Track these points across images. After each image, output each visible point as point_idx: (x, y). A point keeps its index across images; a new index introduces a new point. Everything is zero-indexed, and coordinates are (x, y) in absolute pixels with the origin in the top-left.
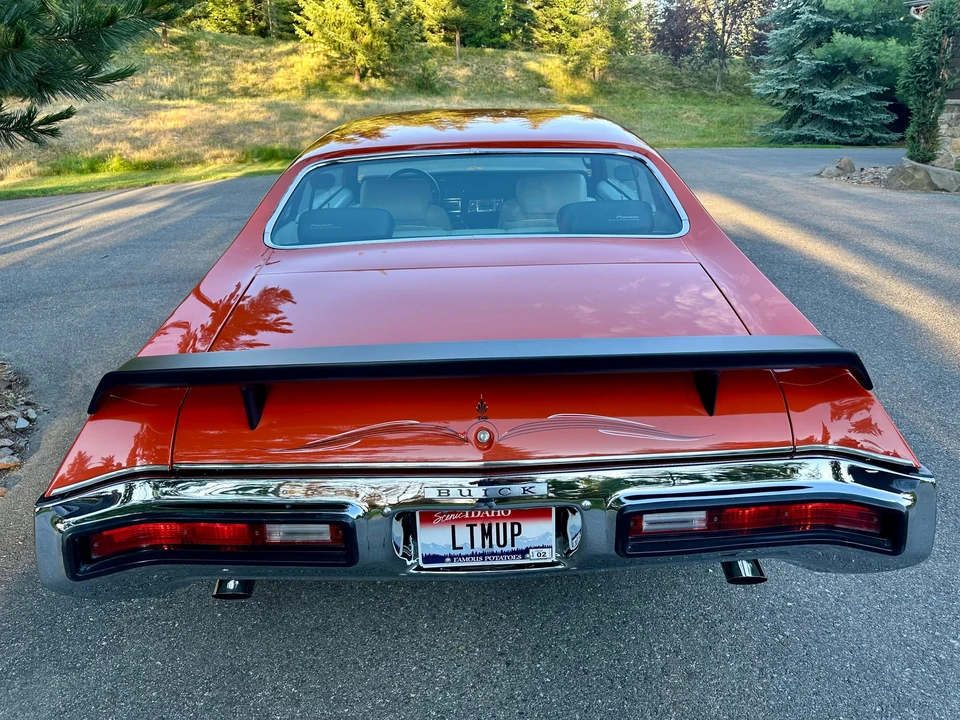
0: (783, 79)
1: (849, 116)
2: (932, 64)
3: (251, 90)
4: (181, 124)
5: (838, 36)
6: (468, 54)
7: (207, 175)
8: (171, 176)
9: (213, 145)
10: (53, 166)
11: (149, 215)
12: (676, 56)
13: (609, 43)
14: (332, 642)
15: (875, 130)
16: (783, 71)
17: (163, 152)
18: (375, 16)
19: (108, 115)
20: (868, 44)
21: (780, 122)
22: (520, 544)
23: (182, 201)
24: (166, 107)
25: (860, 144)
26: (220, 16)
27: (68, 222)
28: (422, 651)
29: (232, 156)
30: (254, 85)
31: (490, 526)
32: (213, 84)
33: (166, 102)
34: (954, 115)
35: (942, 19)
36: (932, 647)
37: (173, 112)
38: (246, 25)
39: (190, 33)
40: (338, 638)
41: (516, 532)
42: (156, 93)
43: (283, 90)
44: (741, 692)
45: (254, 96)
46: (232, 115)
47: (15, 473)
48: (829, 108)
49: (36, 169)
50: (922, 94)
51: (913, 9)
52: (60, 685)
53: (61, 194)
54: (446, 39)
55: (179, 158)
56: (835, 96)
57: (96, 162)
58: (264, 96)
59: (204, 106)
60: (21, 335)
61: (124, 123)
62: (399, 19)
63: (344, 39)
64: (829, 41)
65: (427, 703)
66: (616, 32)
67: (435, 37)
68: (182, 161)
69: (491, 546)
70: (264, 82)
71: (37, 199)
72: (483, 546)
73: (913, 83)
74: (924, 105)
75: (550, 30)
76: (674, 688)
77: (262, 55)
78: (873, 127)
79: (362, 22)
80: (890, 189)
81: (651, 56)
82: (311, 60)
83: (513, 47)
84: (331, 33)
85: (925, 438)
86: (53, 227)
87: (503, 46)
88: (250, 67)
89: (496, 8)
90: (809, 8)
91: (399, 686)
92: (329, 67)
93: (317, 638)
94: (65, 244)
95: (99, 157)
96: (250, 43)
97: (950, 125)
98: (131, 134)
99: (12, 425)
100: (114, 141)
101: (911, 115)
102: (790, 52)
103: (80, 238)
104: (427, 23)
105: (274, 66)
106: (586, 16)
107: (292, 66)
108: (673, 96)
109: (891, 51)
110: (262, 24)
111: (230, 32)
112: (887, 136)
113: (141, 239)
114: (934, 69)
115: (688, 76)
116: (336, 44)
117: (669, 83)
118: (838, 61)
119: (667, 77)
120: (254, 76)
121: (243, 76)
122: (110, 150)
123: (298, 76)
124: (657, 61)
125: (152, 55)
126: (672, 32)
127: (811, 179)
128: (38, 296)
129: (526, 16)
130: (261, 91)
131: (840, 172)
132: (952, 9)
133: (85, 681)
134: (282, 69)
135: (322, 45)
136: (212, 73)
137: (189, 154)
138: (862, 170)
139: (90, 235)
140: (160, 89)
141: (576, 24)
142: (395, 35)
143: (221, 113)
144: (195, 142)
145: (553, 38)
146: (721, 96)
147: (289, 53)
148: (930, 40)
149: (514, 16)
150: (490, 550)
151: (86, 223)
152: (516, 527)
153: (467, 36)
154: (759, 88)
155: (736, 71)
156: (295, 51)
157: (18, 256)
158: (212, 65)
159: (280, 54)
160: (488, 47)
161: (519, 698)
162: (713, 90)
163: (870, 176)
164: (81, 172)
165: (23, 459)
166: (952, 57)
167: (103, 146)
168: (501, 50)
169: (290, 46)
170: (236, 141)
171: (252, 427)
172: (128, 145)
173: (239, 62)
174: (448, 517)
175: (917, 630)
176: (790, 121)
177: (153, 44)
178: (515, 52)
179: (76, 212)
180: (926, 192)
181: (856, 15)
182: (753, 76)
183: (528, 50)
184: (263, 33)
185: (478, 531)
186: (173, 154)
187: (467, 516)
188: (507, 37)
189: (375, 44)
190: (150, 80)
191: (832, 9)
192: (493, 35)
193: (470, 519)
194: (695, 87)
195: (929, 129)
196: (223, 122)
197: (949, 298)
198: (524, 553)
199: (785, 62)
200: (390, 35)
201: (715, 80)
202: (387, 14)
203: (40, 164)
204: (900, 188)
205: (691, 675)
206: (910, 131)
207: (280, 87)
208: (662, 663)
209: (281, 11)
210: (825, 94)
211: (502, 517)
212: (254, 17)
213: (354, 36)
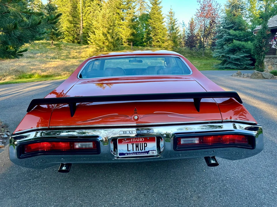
0: (221, 53)
1: (239, 62)
2: (260, 46)
3: (75, 57)
4: (55, 66)
5: (234, 41)
6: (135, 48)
7: (62, 78)
8: (52, 79)
9: (64, 71)
10: (19, 76)
11: (45, 87)
12: (191, 48)
13: (173, 45)
14: (93, 190)
15: (247, 66)
16: (220, 50)
17: (50, 73)
18: (109, 38)
19: (35, 63)
20: (243, 43)
21: (221, 64)
22: (147, 150)
23: (55, 84)
24: (52, 61)
25: (243, 69)
26: (68, 39)
27: (22, 89)
28: (119, 192)
29: (69, 74)
30: (76, 56)
31: (138, 144)
32: (65, 56)
33: (52, 60)
34: (268, 60)
35: (262, 35)
36: (270, 189)
37: (54, 62)
38: (75, 41)
39: (59, 43)
40: (95, 189)
41: (145, 146)
42: (49, 58)
43: (84, 57)
44: (214, 201)
45: (76, 59)
46: (70, 63)
47: (2, 149)
48: (234, 60)
49: (15, 77)
50: (258, 54)
51: (254, 33)
52: (11, 202)
53: (21, 83)
54: (129, 44)
55: (54, 74)
56: (235, 57)
57: (31, 75)
58: (79, 59)
59: (62, 61)
60: (7, 115)
61: (40, 65)
62: (116, 39)
63: (101, 44)
64: (232, 42)
65: (120, 205)
66: (174, 42)
67: (126, 44)
68: (55, 75)
69: (138, 150)
70: (79, 55)
71: (14, 84)
72: (136, 150)
73: (255, 51)
74: (259, 57)
75: (157, 42)
76: (194, 201)
77: (78, 48)
78: (246, 65)
79: (106, 40)
80: (252, 78)
81: (184, 48)
82: (92, 50)
83: (147, 46)
84: (97, 42)
85: (265, 137)
86: (18, 90)
87: (144, 46)
88: (75, 51)
89: (142, 36)
90: (226, 34)
91: (112, 201)
92: (97, 51)
93: (88, 189)
94: (21, 94)
95: (32, 74)
96: (75, 45)
97: (267, 62)
98: (41, 68)
99: (3, 136)
100: (37, 70)
101: (256, 60)
102: (222, 46)
103: (26, 93)
104: (123, 40)
105: (82, 51)
106: (166, 38)
107: (87, 51)
108: (191, 58)
109: (249, 45)
110: (79, 41)
111: (70, 43)
112: (250, 67)
113: (42, 93)
114: (261, 48)
115: (194, 53)
116: (99, 45)
117: (190, 55)
118: (235, 48)
119: (189, 53)
120: (76, 54)
121: (73, 53)
122: (35, 72)
123: (88, 54)
124: (186, 49)
125: (48, 48)
126: (190, 42)
127: (230, 77)
128: (13, 106)
129: (150, 38)
130: (78, 57)
131: (238, 75)
132: (264, 32)
133: (19, 201)
134: (84, 52)
135: (95, 46)
136: (65, 53)
137: (57, 73)
138: (244, 74)
139: (28, 92)
140: (50, 57)
141: (163, 40)
142: (115, 43)
143: (67, 63)
144: (59, 70)
145: (158, 44)
146: (204, 58)
147: (86, 48)
148: (259, 40)
149: (147, 38)
150: (138, 152)
151: (27, 89)
152: (145, 144)
153: (134, 44)
154: (214, 55)
155: (208, 51)
156: (87, 47)
157: (8, 97)
158: (65, 51)
159: (83, 48)
160: (140, 46)
161: (148, 204)
162: (202, 56)
163: (246, 76)
164: (27, 78)
165: (5, 145)
166: (266, 44)
167: (33, 71)
168: (143, 47)
169: (86, 46)
170: (70, 70)
171: (72, 116)
172: (41, 71)
173: (72, 50)
174: (126, 141)
175: (266, 185)
176: (223, 63)
177: (49, 45)
178: (147, 48)
179: (25, 87)
180: (262, 79)
181: (239, 36)
182: (212, 52)
183: (151, 47)
184: (79, 43)
185: (135, 145)
186: (53, 73)
187: (131, 141)
188: (145, 44)
189: (109, 45)
190: (47, 55)
191: (232, 34)
192: (141, 43)
193: (132, 142)
194: (196, 56)
195: (261, 63)
196: (67, 65)
197: (270, 103)
198: (148, 152)
199: (221, 48)
200: (113, 43)
201: (202, 54)
202: (113, 37)
203: (16, 76)
204: (255, 78)
205: (199, 197)
206: (256, 64)
207: (83, 56)
208: (191, 194)
209: (84, 37)
210: (232, 56)
211: (141, 141)
212: (77, 39)
213: (104, 43)
